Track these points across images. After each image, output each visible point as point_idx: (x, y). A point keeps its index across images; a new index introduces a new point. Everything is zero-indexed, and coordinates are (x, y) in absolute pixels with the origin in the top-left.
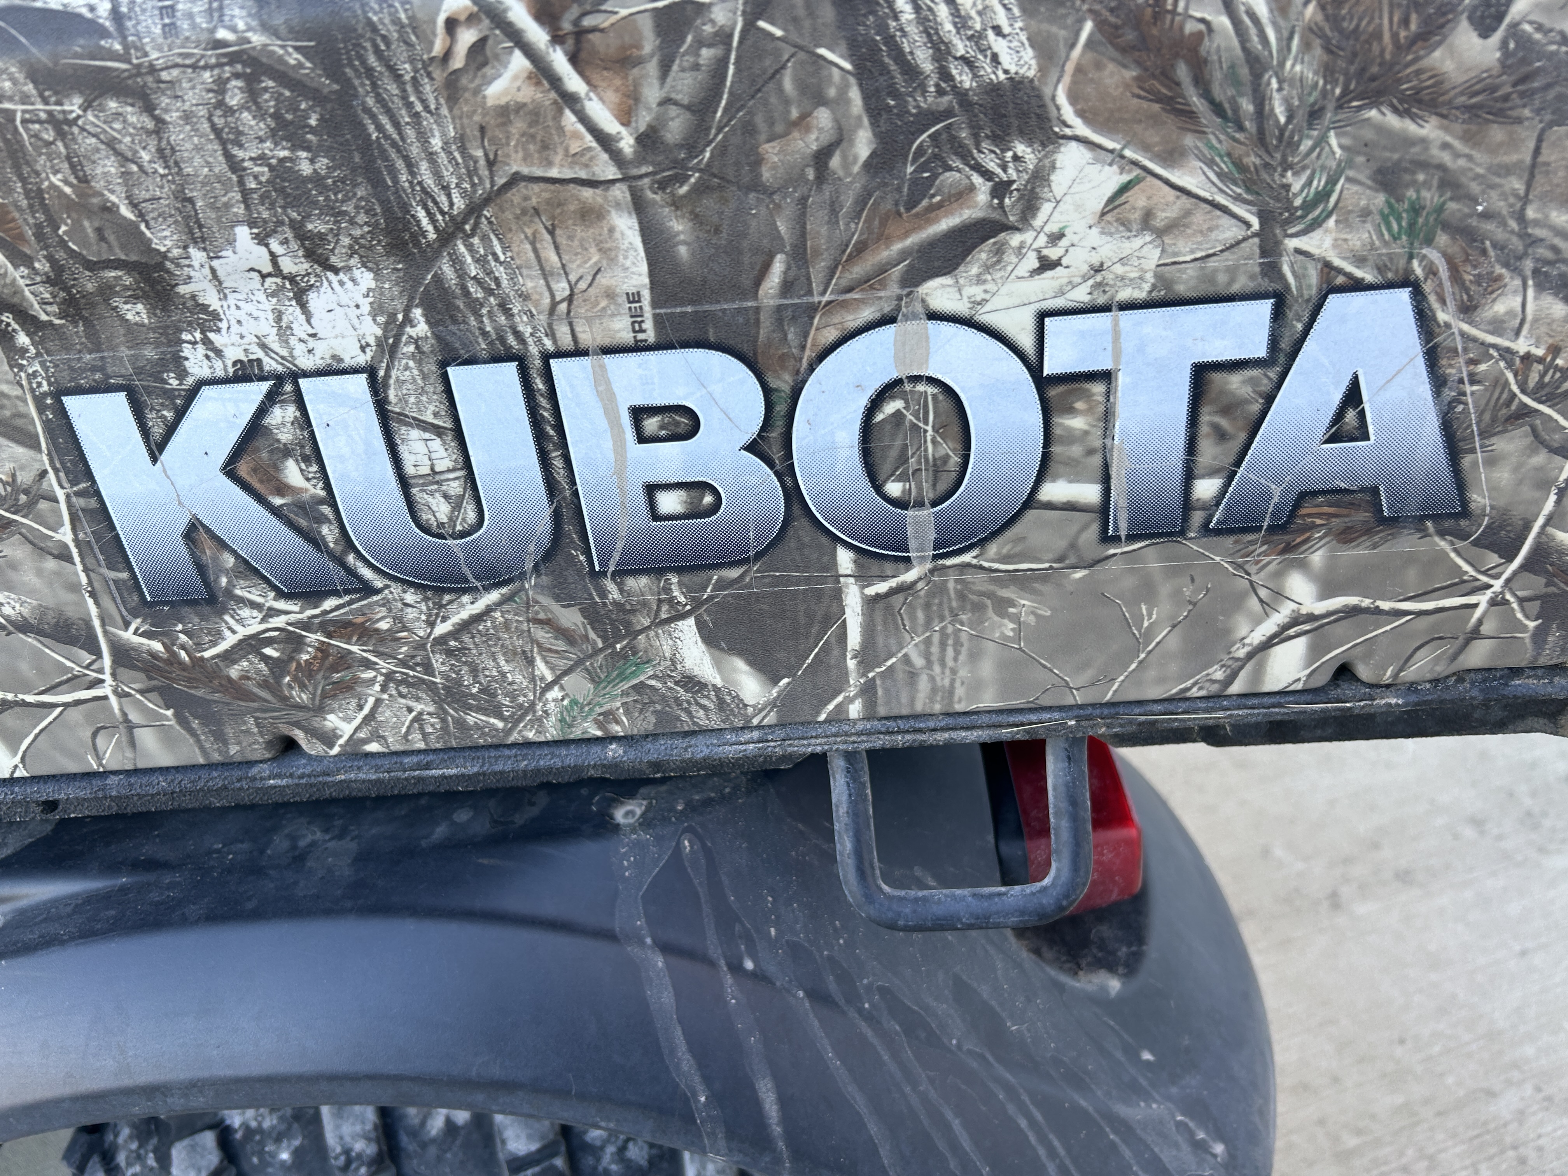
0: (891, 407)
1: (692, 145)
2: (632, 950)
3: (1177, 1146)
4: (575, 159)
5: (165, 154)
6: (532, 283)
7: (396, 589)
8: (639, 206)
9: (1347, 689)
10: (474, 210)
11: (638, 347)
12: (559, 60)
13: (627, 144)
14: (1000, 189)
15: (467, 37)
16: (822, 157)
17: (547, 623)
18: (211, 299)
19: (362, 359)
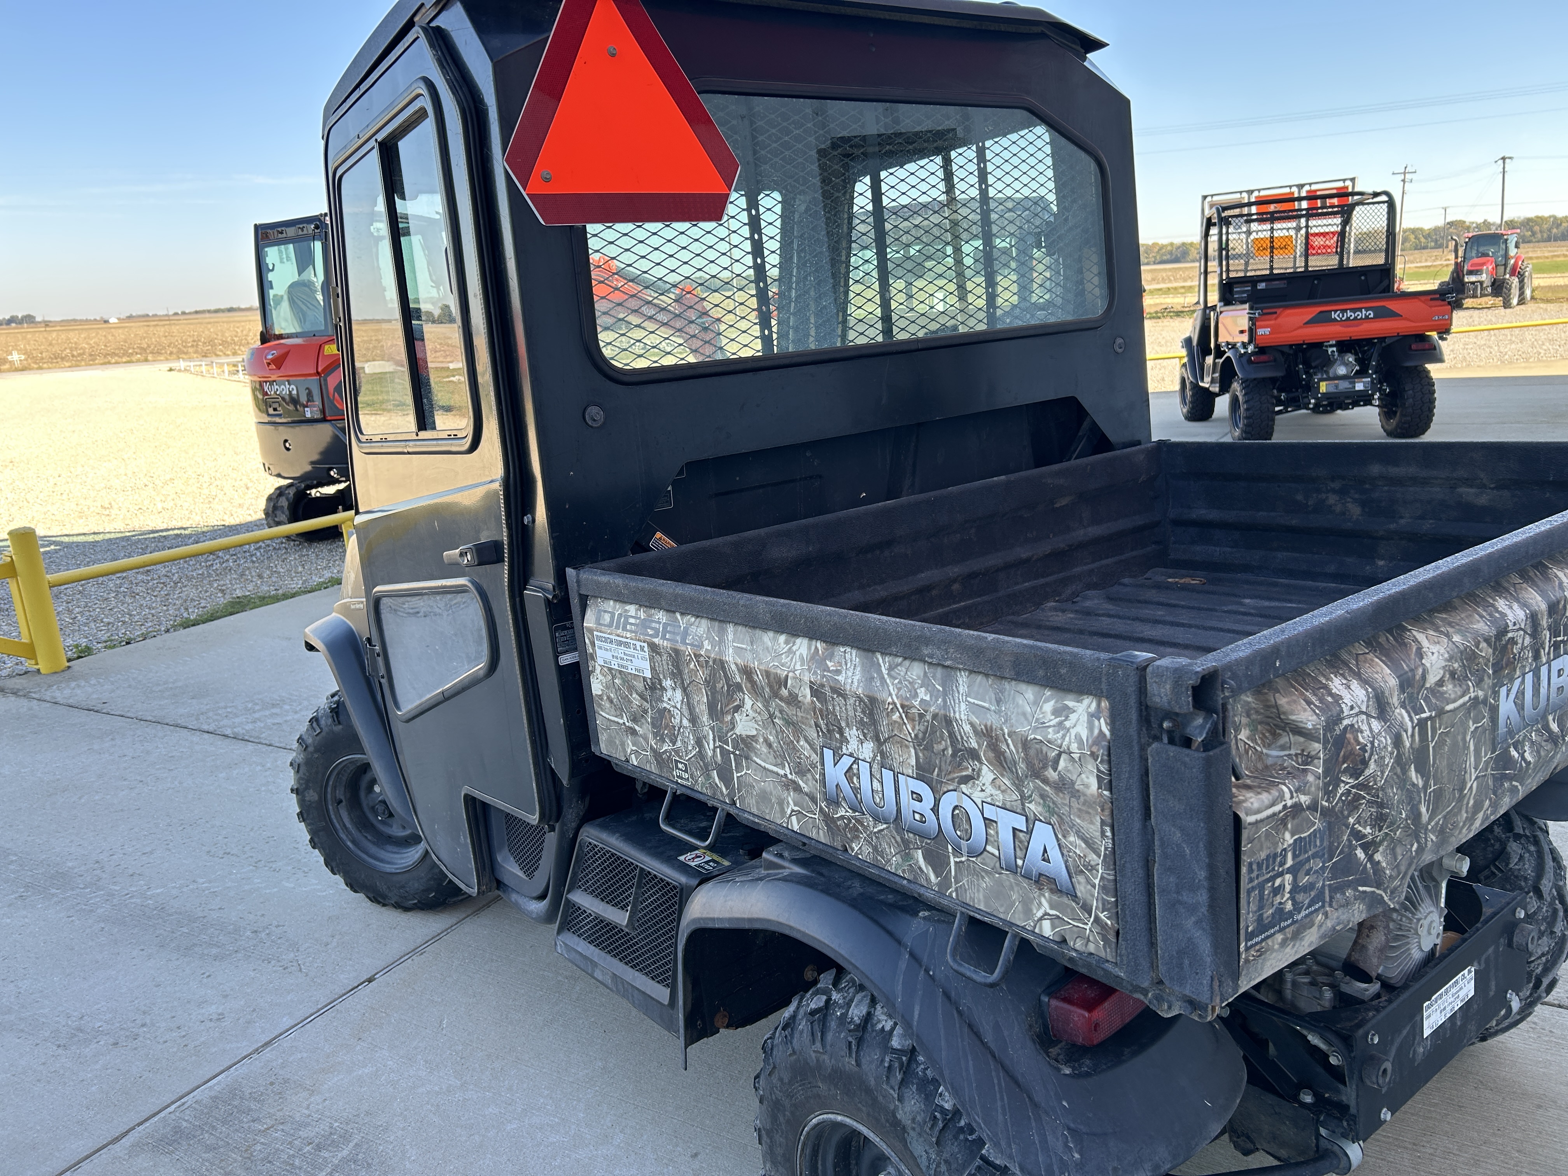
0: (957, 812)
1: (923, 739)
2: (902, 949)
3: (1057, 1139)
4: (905, 735)
5: (846, 709)
6: (897, 757)
7: (868, 816)
8: (915, 748)
9: (1063, 946)
10: (889, 738)
11: (913, 777)
12: (903, 715)
13: (913, 735)
14: (973, 770)
15: (891, 707)
16: (943, 750)
17: (894, 838)
18: (848, 738)
19: (869, 760)
